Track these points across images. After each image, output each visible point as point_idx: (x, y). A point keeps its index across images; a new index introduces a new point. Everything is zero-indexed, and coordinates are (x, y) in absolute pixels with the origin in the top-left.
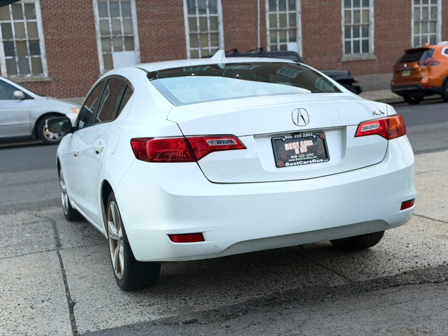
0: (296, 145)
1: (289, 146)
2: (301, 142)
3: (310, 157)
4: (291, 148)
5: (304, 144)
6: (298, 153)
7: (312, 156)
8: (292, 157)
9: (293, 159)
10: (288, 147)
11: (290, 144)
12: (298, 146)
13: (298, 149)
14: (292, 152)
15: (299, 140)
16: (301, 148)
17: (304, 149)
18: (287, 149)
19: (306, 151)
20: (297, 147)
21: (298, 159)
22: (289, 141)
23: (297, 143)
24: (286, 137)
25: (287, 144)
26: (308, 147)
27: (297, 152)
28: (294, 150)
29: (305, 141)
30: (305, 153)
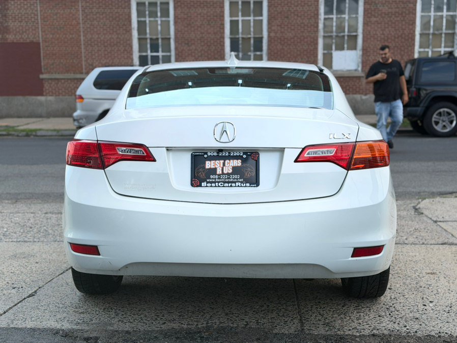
0: (220, 164)
1: (211, 164)
2: (227, 161)
3: (235, 179)
4: (212, 167)
5: (229, 163)
6: (221, 173)
7: (237, 179)
8: (212, 177)
9: (213, 179)
10: (209, 165)
11: (212, 162)
12: (222, 166)
13: (221, 169)
14: (214, 171)
15: (224, 158)
16: (224, 168)
17: (228, 169)
18: (207, 167)
19: (231, 171)
20: (220, 166)
21: (219, 180)
22: (211, 158)
23: (222, 162)
24: (209, 154)
25: (209, 162)
26: (234, 168)
27: (219, 171)
28: (215, 169)
29: (232, 161)
30: (228, 174)
